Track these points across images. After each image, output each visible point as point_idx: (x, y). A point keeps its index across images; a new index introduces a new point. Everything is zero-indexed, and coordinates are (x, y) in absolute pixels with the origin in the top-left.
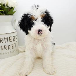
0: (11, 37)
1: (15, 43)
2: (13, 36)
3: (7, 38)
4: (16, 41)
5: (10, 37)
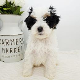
0: (18, 39)
1: (21, 46)
3: (14, 40)
4: (23, 44)
5: (16, 39)
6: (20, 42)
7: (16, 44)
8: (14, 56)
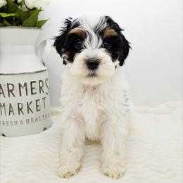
2: (40, 81)
3: (25, 84)
4: (47, 93)
6: (41, 88)
7: (32, 93)
8: (27, 121)
